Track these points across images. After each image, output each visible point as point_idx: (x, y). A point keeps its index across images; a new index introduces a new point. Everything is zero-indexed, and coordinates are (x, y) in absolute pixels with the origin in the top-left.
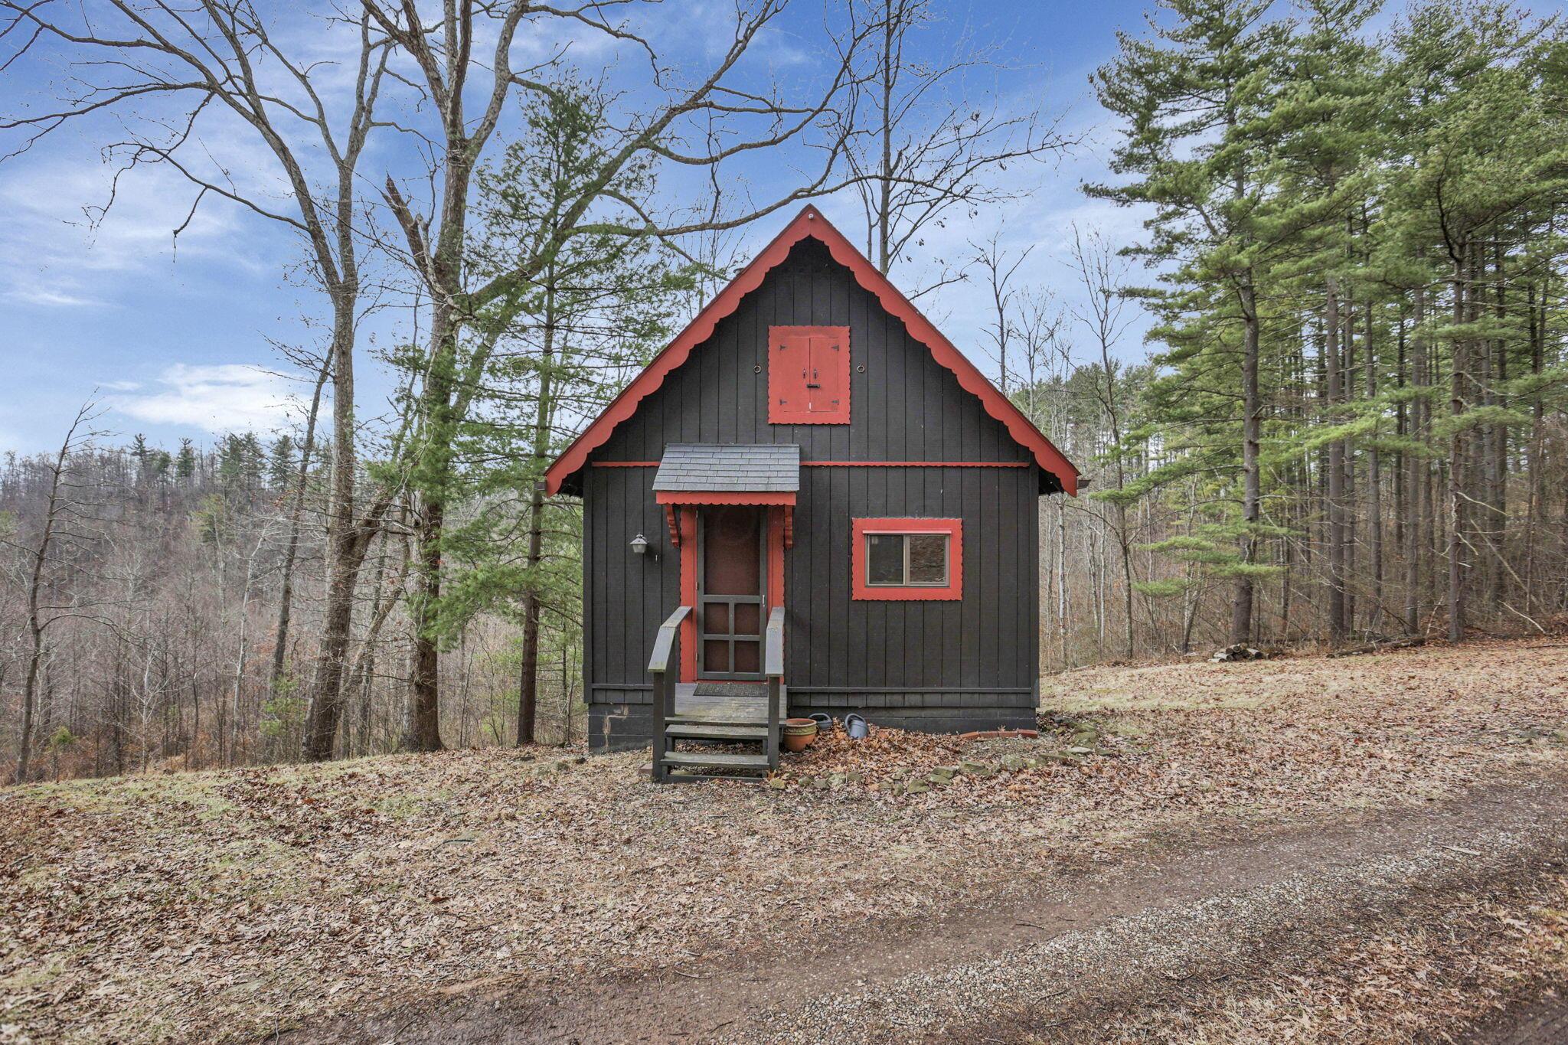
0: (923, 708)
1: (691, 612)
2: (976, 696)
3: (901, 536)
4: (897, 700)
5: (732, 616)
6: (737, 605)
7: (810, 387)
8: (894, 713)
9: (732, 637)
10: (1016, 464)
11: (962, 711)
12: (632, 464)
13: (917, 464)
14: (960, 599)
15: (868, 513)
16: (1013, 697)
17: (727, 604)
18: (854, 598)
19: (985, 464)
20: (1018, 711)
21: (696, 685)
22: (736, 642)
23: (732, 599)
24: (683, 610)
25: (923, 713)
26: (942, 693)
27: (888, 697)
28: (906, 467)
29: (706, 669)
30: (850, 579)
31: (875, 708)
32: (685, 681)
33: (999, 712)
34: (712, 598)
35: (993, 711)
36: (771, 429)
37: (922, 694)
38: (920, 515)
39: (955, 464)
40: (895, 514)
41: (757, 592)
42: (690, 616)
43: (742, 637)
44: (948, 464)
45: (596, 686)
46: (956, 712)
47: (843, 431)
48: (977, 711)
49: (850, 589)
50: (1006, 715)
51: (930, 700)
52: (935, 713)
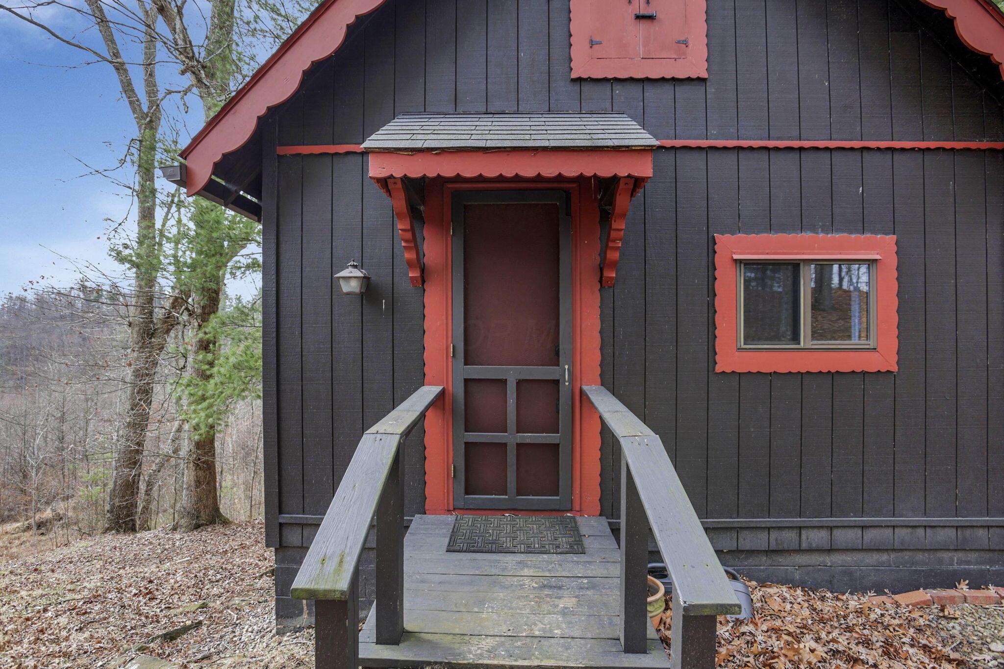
0: (830, 551)
1: (442, 395)
2: (921, 531)
3: (795, 266)
4: (789, 538)
5: (511, 401)
6: (519, 383)
7: (639, 17)
8: (781, 559)
9: (512, 437)
10: (985, 144)
11: (893, 555)
12: (342, 149)
13: (821, 144)
14: (895, 369)
15: (738, 225)
16: (981, 532)
17: (504, 382)
18: (718, 369)
19: (932, 145)
20: (987, 555)
21: (451, 518)
22: (519, 445)
23: (512, 373)
24: (427, 393)
25: (828, 559)
26: (863, 527)
27: (774, 535)
28: (801, 149)
29: (467, 492)
30: (712, 337)
31: (751, 552)
32: (434, 513)
33: (956, 556)
34: (477, 371)
35: (946, 555)
36: (577, 88)
37: (831, 528)
38: (825, 230)
39: (883, 144)
40: (783, 228)
41: (554, 358)
42: (439, 401)
43: (529, 437)
44: (873, 144)
45: (285, 518)
46: (884, 557)
47: (696, 91)
48: (920, 556)
49: (712, 351)
50: (969, 563)
51: (843, 537)
52: (848, 558)
